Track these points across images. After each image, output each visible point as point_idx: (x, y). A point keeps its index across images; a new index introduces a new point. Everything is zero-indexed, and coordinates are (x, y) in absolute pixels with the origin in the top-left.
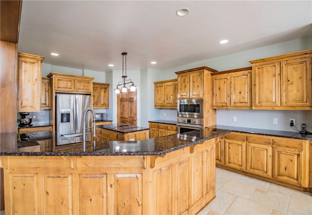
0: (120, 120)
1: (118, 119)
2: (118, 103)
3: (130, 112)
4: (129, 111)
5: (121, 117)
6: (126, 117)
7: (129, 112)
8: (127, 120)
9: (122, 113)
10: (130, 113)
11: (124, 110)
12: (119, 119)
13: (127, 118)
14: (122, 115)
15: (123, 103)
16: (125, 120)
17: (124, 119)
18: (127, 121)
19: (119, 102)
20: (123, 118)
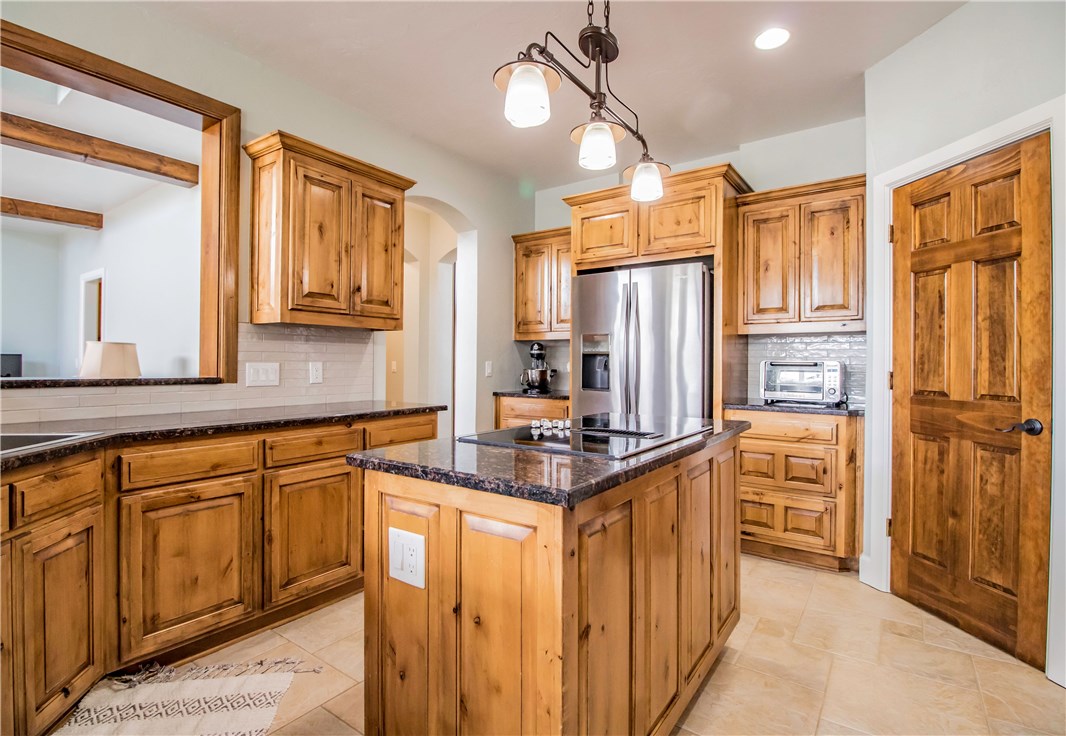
0: (907, 412)
1: (896, 401)
2: (900, 284)
3: (985, 353)
4: (978, 338)
5: (918, 393)
6: (954, 396)
7: (978, 357)
8: (965, 417)
9: (926, 362)
10: (985, 365)
11: (941, 337)
12: (907, 402)
13: (962, 405)
14: (926, 380)
15: (932, 281)
16: (946, 417)
17: (938, 410)
18: (961, 424)
19: (905, 281)
20: (933, 403)
